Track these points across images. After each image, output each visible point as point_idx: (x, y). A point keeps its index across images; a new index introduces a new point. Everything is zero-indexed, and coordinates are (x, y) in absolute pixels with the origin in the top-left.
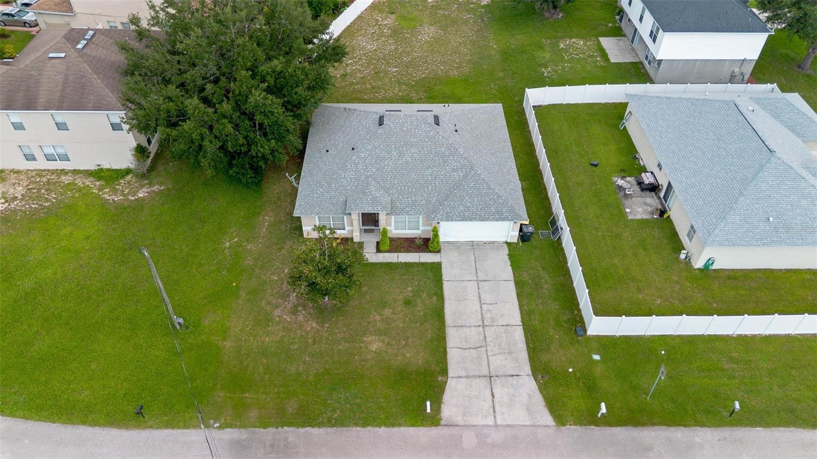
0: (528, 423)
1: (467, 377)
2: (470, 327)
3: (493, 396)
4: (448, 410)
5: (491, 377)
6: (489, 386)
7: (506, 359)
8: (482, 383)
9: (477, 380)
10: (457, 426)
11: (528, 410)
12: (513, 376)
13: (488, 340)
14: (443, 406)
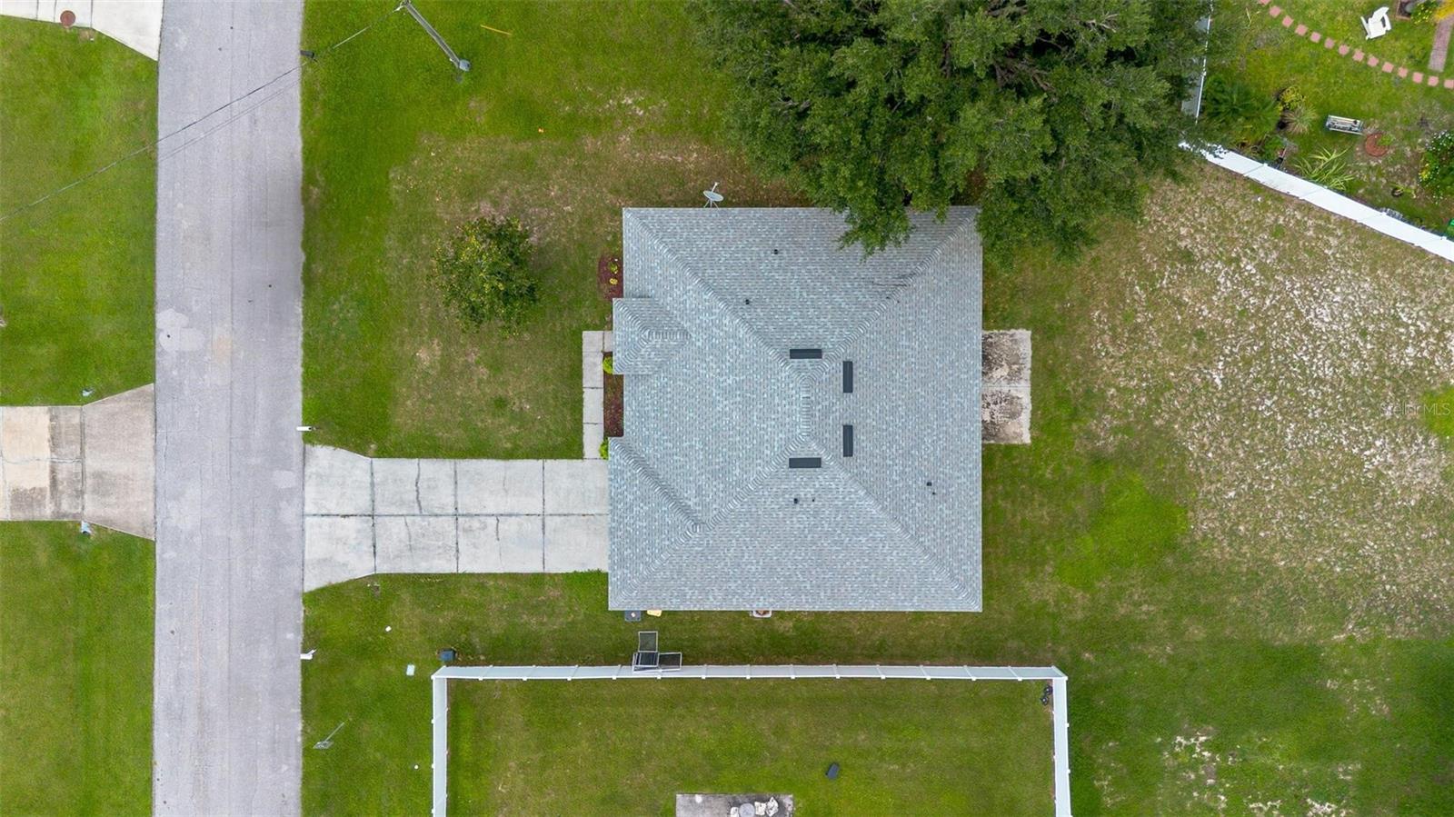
0: (307, 557)
1: (372, 484)
2: (455, 495)
3: (344, 516)
4: (324, 456)
5: (372, 516)
6: (358, 512)
7: (400, 541)
8: (363, 503)
9: (368, 498)
10: (304, 465)
11: (325, 560)
12: (374, 547)
13: (431, 519)
14: (331, 448)
